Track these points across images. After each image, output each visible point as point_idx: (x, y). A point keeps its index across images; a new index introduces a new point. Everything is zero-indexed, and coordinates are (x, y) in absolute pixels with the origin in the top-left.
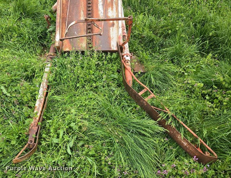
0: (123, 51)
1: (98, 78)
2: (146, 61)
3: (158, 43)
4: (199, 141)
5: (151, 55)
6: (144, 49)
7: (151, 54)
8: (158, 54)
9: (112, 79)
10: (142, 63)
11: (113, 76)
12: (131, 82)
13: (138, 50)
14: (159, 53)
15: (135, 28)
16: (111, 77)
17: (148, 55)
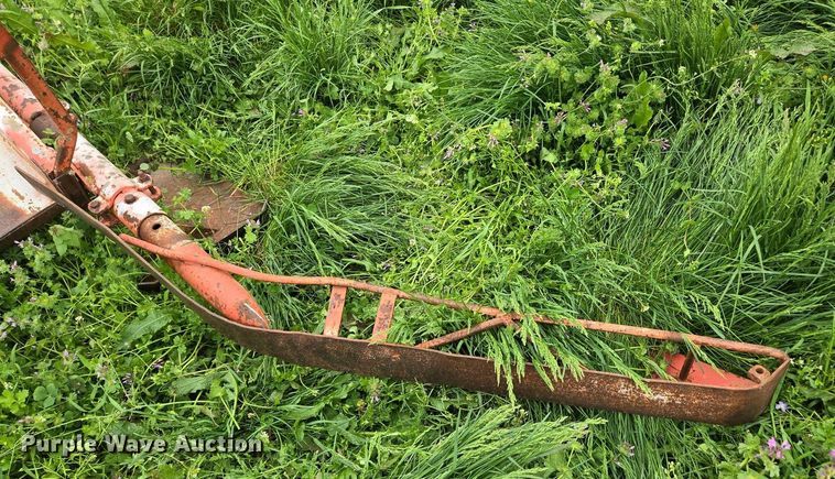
0: (94, 190)
1: (71, 399)
2: (225, 161)
3: (212, 61)
4: (697, 347)
5: (228, 126)
6: (175, 117)
7: (220, 121)
8: (249, 103)
9: (152, 347)
10: (215, 177)
11: (138, 329)
12: (254, 308)
13: (155, 134)
14: (249, 97)
15: (64, 53)
16: (139, 341)
17: (214, 133)
